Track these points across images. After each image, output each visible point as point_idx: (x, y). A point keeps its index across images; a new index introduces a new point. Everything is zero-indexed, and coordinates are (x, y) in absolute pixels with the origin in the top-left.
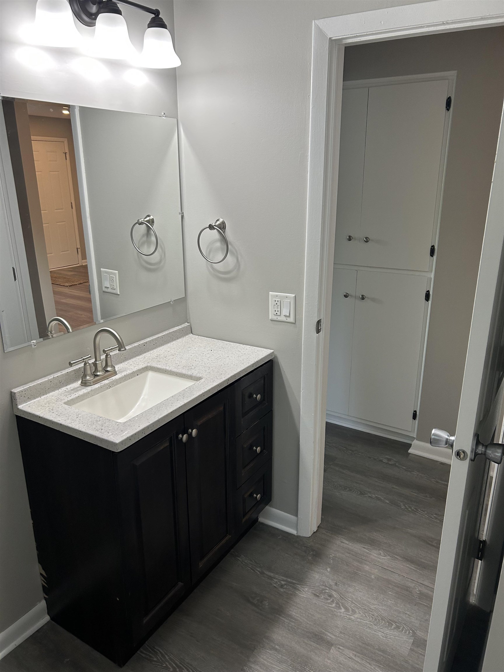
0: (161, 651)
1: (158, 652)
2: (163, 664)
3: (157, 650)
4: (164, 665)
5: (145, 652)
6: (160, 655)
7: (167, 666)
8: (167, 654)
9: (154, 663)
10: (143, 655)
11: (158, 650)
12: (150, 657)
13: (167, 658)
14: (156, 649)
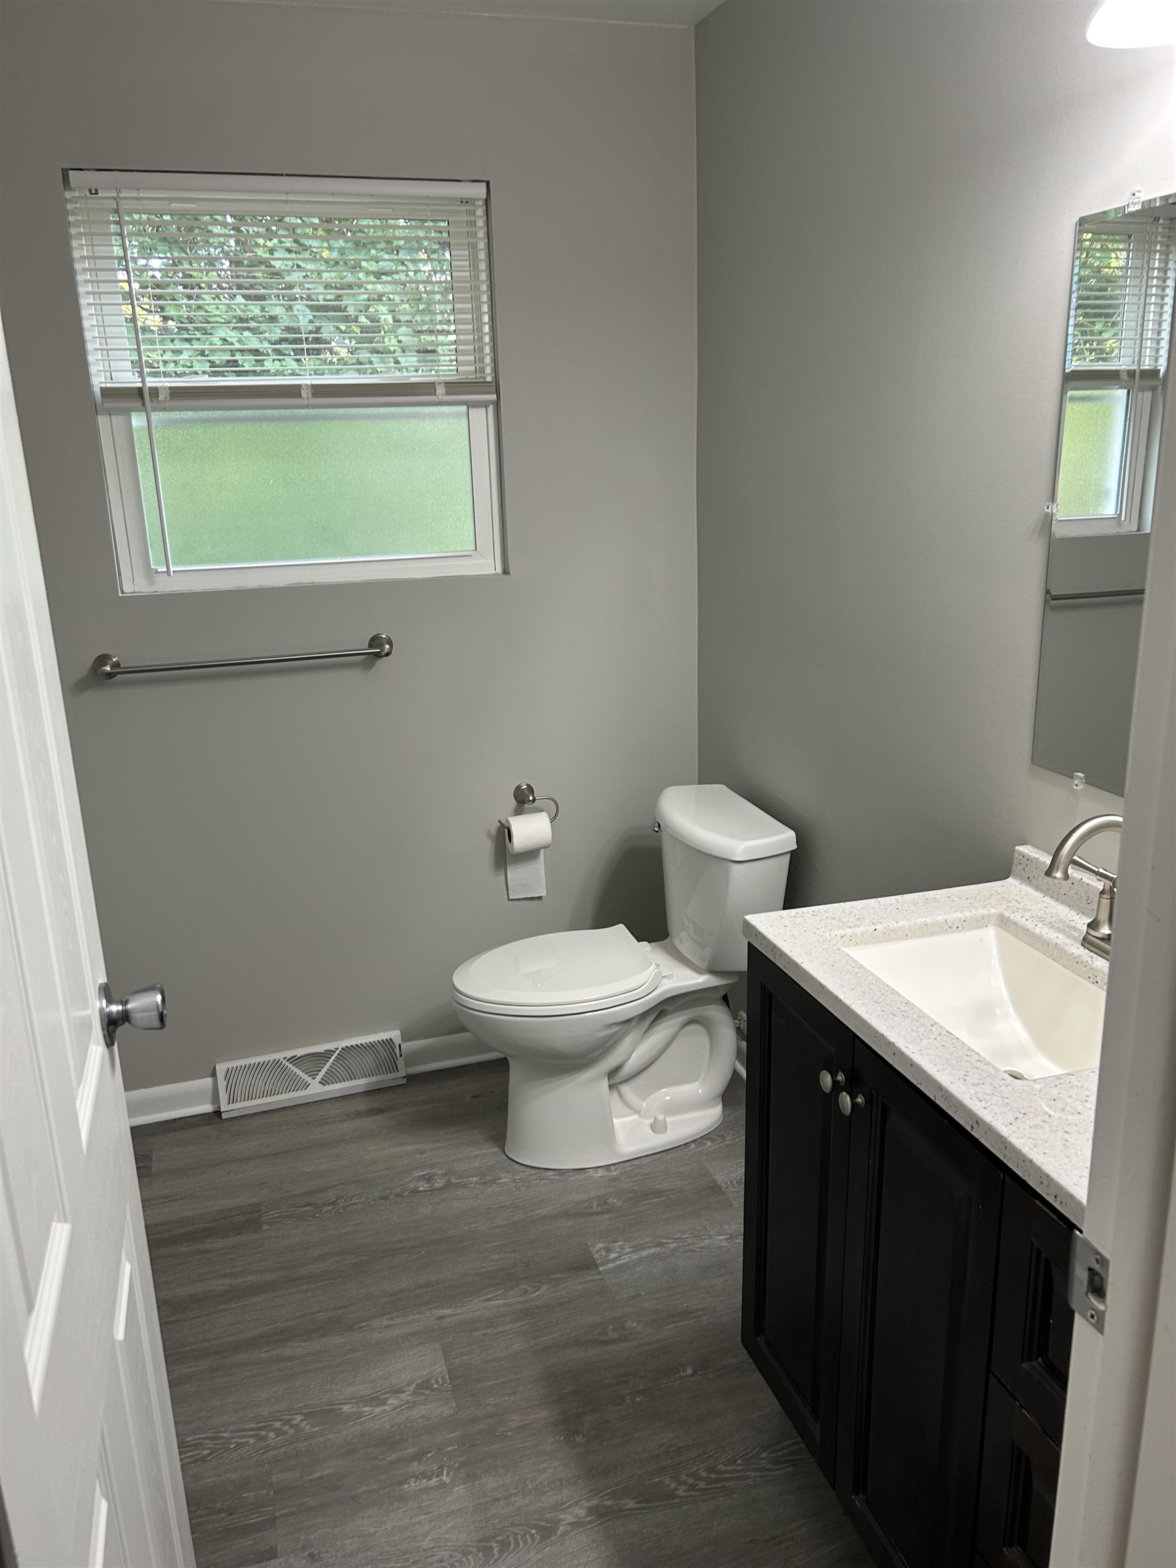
0: (774, 1473)
1: (776, 1467)
2: (742, 1461)
3: (783, 1468)
4: (740, 1460)
5: (794, 1447)
6: (767, 1466)
7: (734, 1463)
8: (760, 1477)
9: (757, 1449)
10: (785, 1443)
11: (777, 1470)
12: (777, 1451)
13: (753, 1474)
14: (787, 1467)
